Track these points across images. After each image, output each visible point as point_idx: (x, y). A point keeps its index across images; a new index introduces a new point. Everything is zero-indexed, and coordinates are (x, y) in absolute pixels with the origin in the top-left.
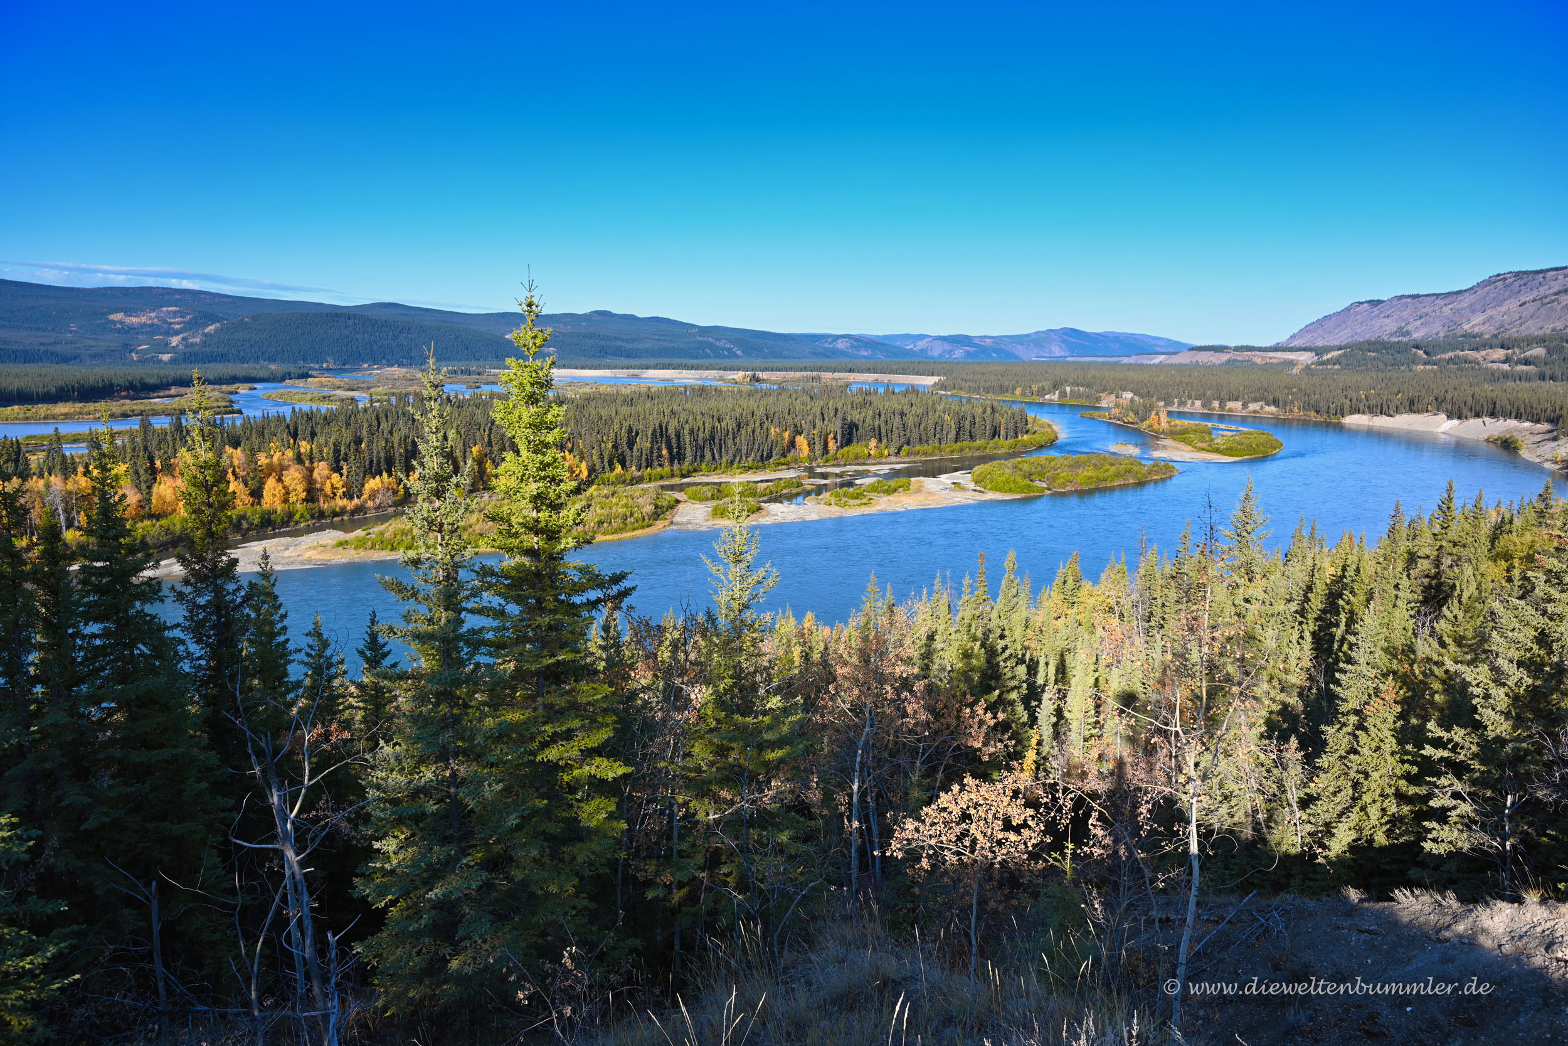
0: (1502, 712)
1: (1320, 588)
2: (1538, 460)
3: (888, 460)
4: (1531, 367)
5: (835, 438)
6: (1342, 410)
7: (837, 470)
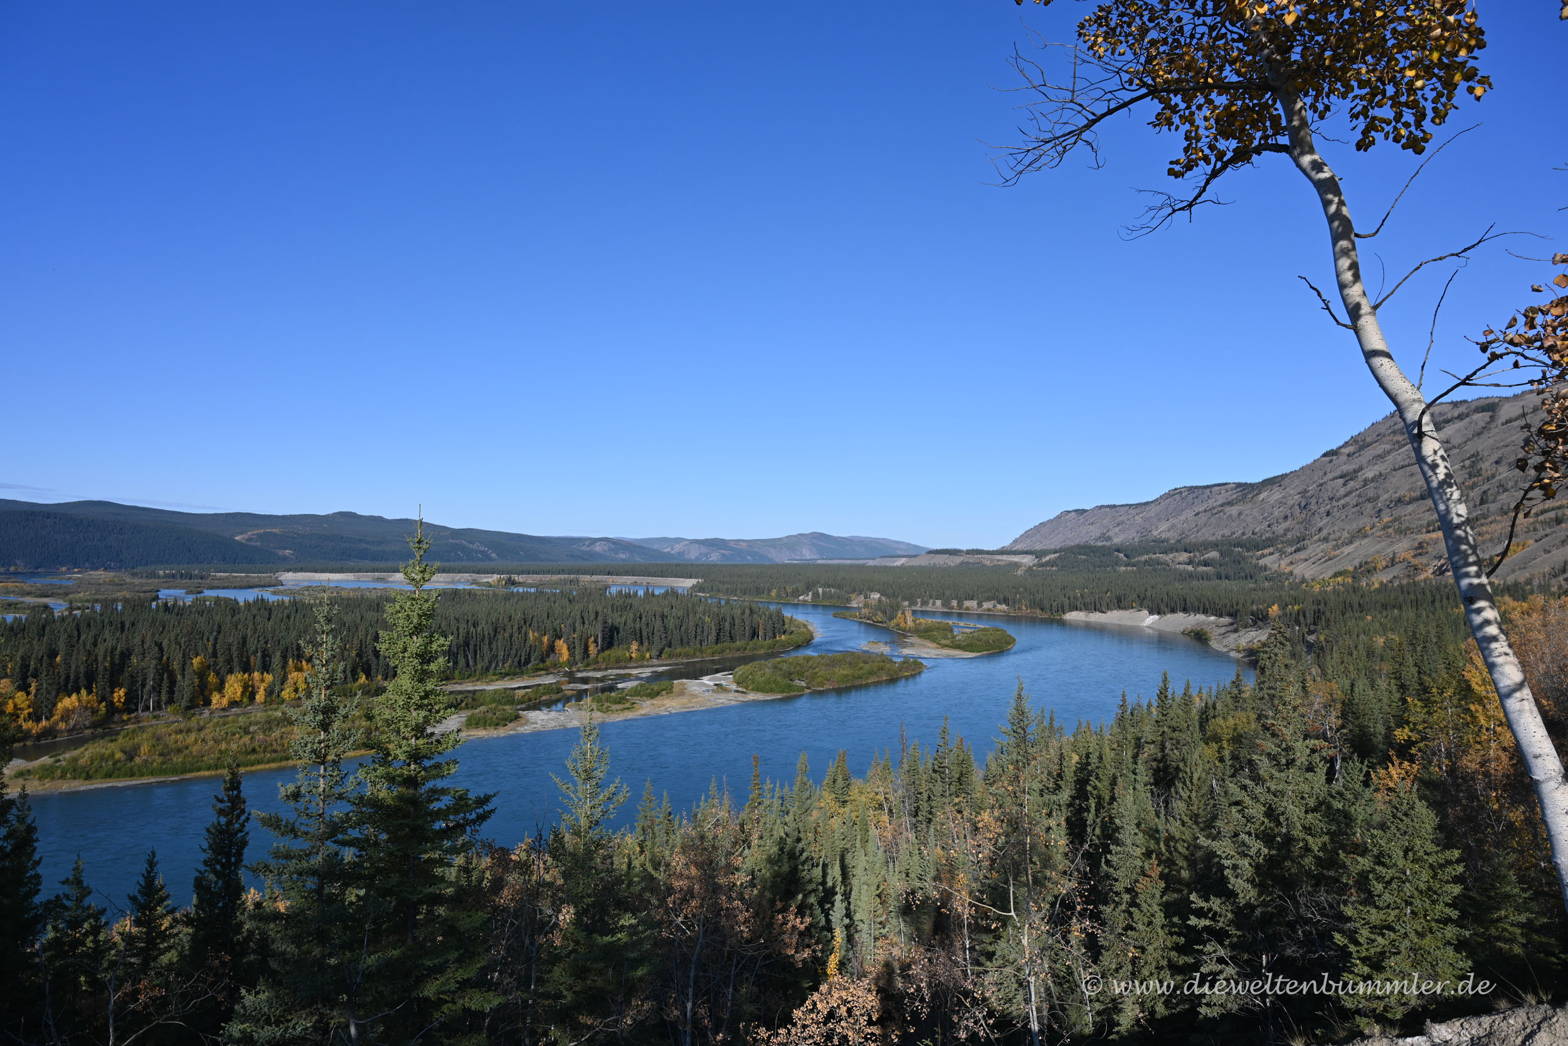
0: (1248, 880)
1: (1069, 774)
2: (1225, 650)
3: (650, 663)
4: (1210, 568)
5: (596, 641)
6: (1063, 608)
7: (599, 675)
